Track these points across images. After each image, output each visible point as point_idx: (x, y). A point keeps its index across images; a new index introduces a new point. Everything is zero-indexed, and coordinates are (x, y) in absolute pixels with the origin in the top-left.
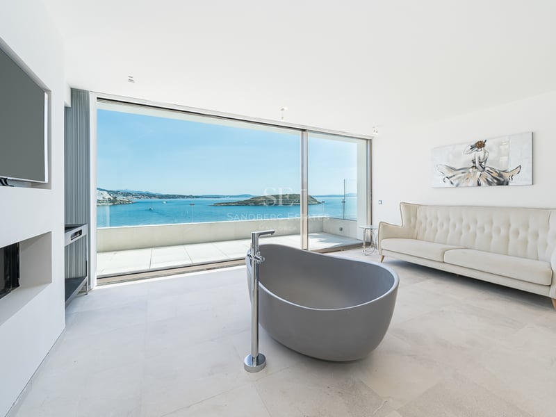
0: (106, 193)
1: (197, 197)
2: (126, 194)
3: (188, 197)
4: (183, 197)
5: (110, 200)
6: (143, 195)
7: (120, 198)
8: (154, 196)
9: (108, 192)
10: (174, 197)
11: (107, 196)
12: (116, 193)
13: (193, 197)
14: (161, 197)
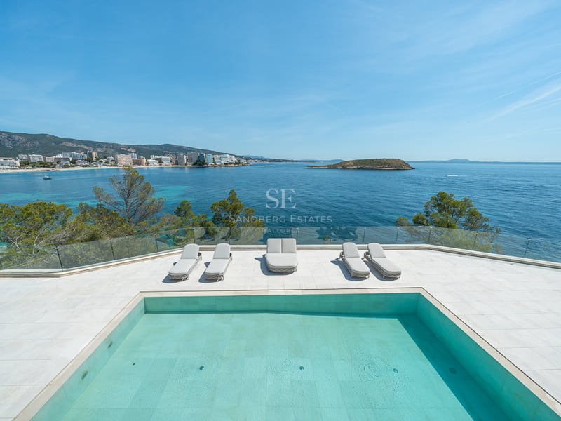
0: (233, 157)
1: (297, 161)
2: (247, 159)
3: (289, 161)
4: (286, 161)
5: (236, 163)
6: (258, 159)
7: (242, 161)
8: (266, 160)
9: (235, 156)
10: (279, 161)
11: (234, 160)
12: (241, 157)
13: (294, 161)
14: (271, 161)
